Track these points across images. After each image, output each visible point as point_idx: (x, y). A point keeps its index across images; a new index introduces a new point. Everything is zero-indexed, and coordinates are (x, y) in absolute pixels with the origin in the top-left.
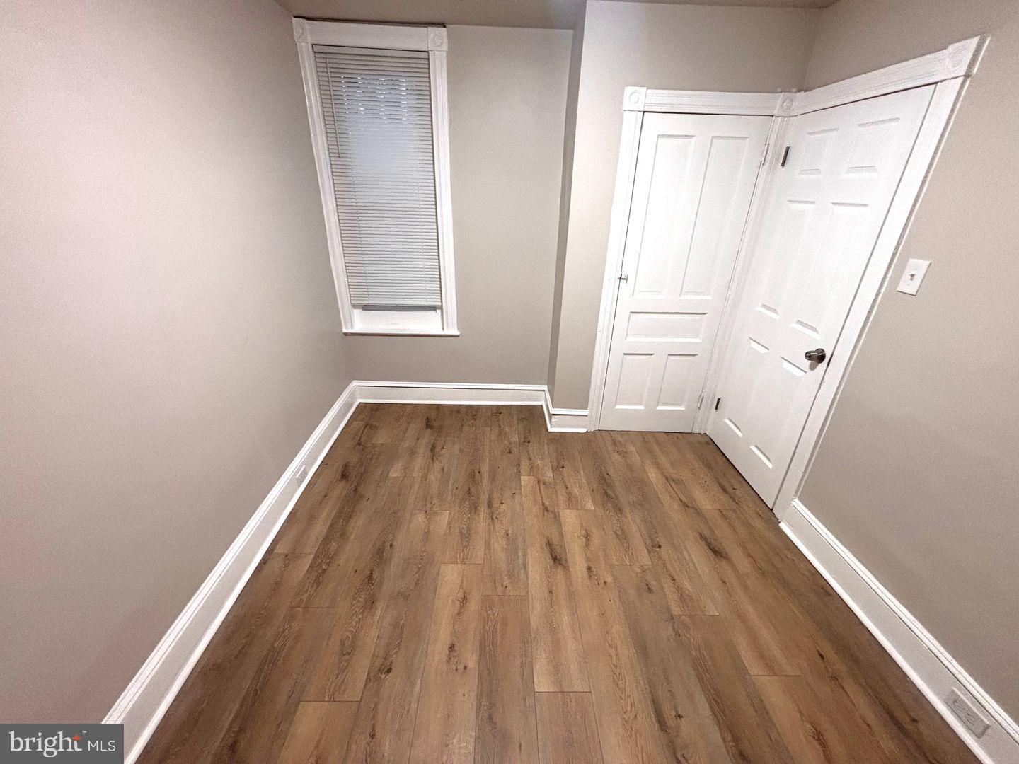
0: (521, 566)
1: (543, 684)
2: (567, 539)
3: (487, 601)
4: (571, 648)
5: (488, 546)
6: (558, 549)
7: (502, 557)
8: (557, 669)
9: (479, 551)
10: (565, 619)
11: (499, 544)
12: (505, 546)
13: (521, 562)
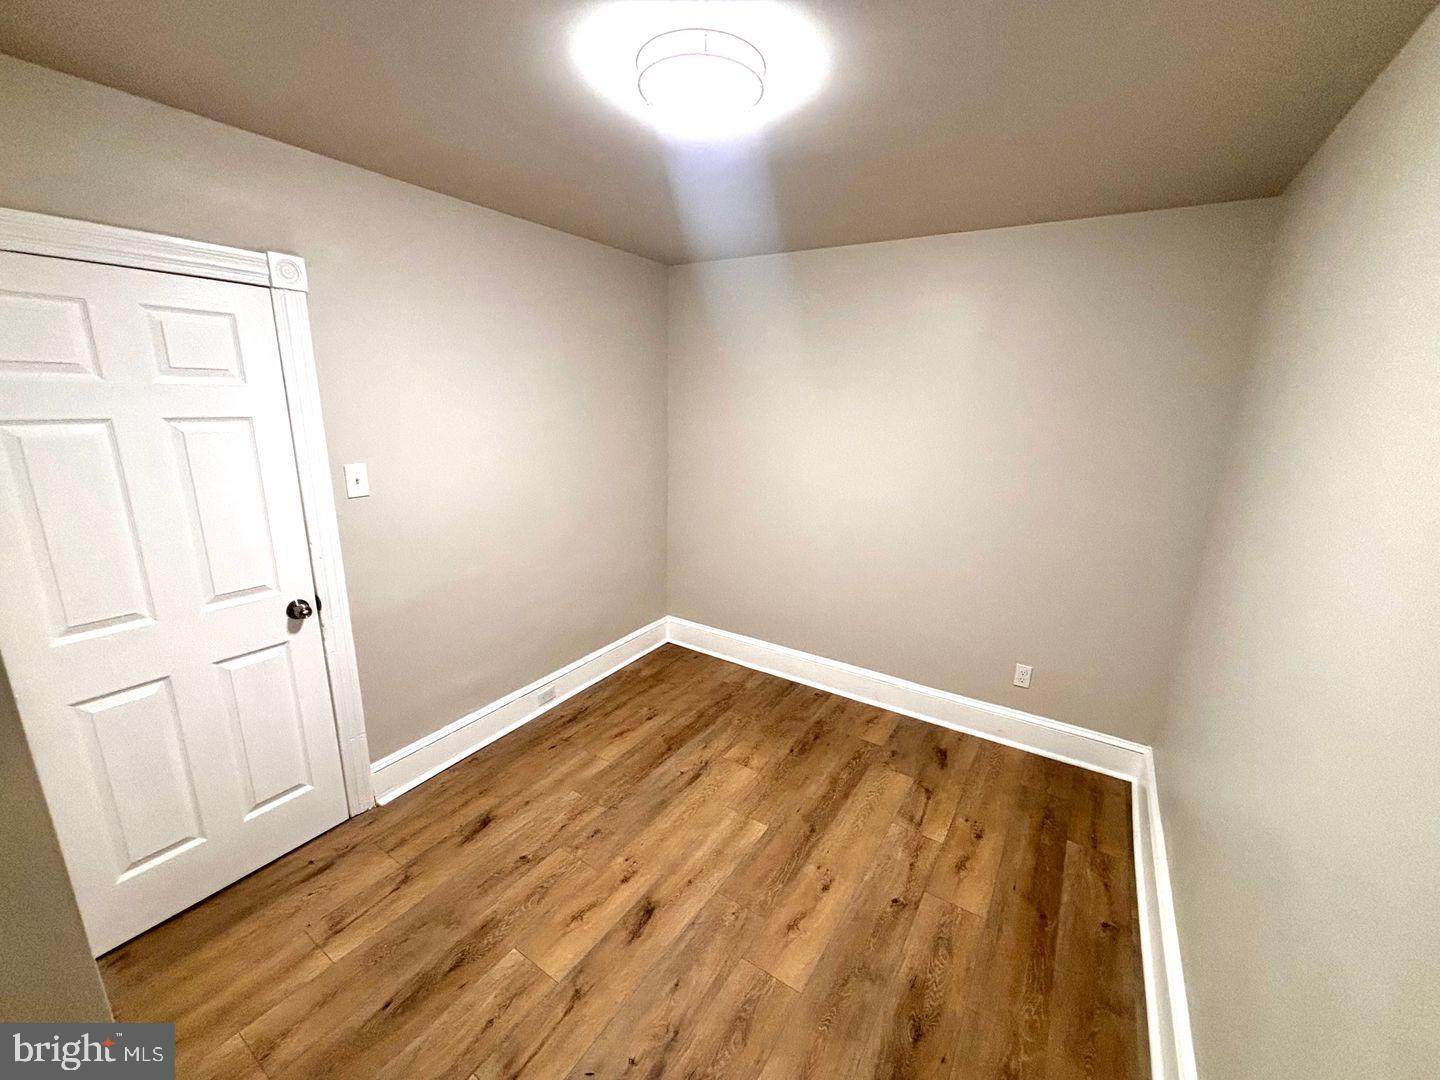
0: (696, 926)
1: (758, 829)
2: (606, 927)
3: (765, 910)
4: (715, 836)
5: (718, 983)
6: (632, 920)
7: (711, 955)
8: (740, 829)
9: (737, 981)
10: (700, 854)
11: (701, 977)
12: (695, 967)
13: (692, 933)
